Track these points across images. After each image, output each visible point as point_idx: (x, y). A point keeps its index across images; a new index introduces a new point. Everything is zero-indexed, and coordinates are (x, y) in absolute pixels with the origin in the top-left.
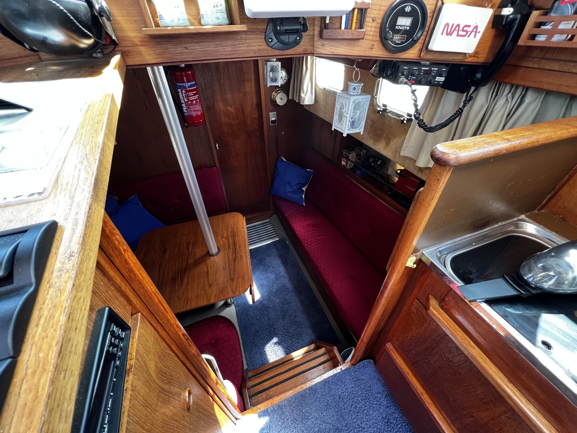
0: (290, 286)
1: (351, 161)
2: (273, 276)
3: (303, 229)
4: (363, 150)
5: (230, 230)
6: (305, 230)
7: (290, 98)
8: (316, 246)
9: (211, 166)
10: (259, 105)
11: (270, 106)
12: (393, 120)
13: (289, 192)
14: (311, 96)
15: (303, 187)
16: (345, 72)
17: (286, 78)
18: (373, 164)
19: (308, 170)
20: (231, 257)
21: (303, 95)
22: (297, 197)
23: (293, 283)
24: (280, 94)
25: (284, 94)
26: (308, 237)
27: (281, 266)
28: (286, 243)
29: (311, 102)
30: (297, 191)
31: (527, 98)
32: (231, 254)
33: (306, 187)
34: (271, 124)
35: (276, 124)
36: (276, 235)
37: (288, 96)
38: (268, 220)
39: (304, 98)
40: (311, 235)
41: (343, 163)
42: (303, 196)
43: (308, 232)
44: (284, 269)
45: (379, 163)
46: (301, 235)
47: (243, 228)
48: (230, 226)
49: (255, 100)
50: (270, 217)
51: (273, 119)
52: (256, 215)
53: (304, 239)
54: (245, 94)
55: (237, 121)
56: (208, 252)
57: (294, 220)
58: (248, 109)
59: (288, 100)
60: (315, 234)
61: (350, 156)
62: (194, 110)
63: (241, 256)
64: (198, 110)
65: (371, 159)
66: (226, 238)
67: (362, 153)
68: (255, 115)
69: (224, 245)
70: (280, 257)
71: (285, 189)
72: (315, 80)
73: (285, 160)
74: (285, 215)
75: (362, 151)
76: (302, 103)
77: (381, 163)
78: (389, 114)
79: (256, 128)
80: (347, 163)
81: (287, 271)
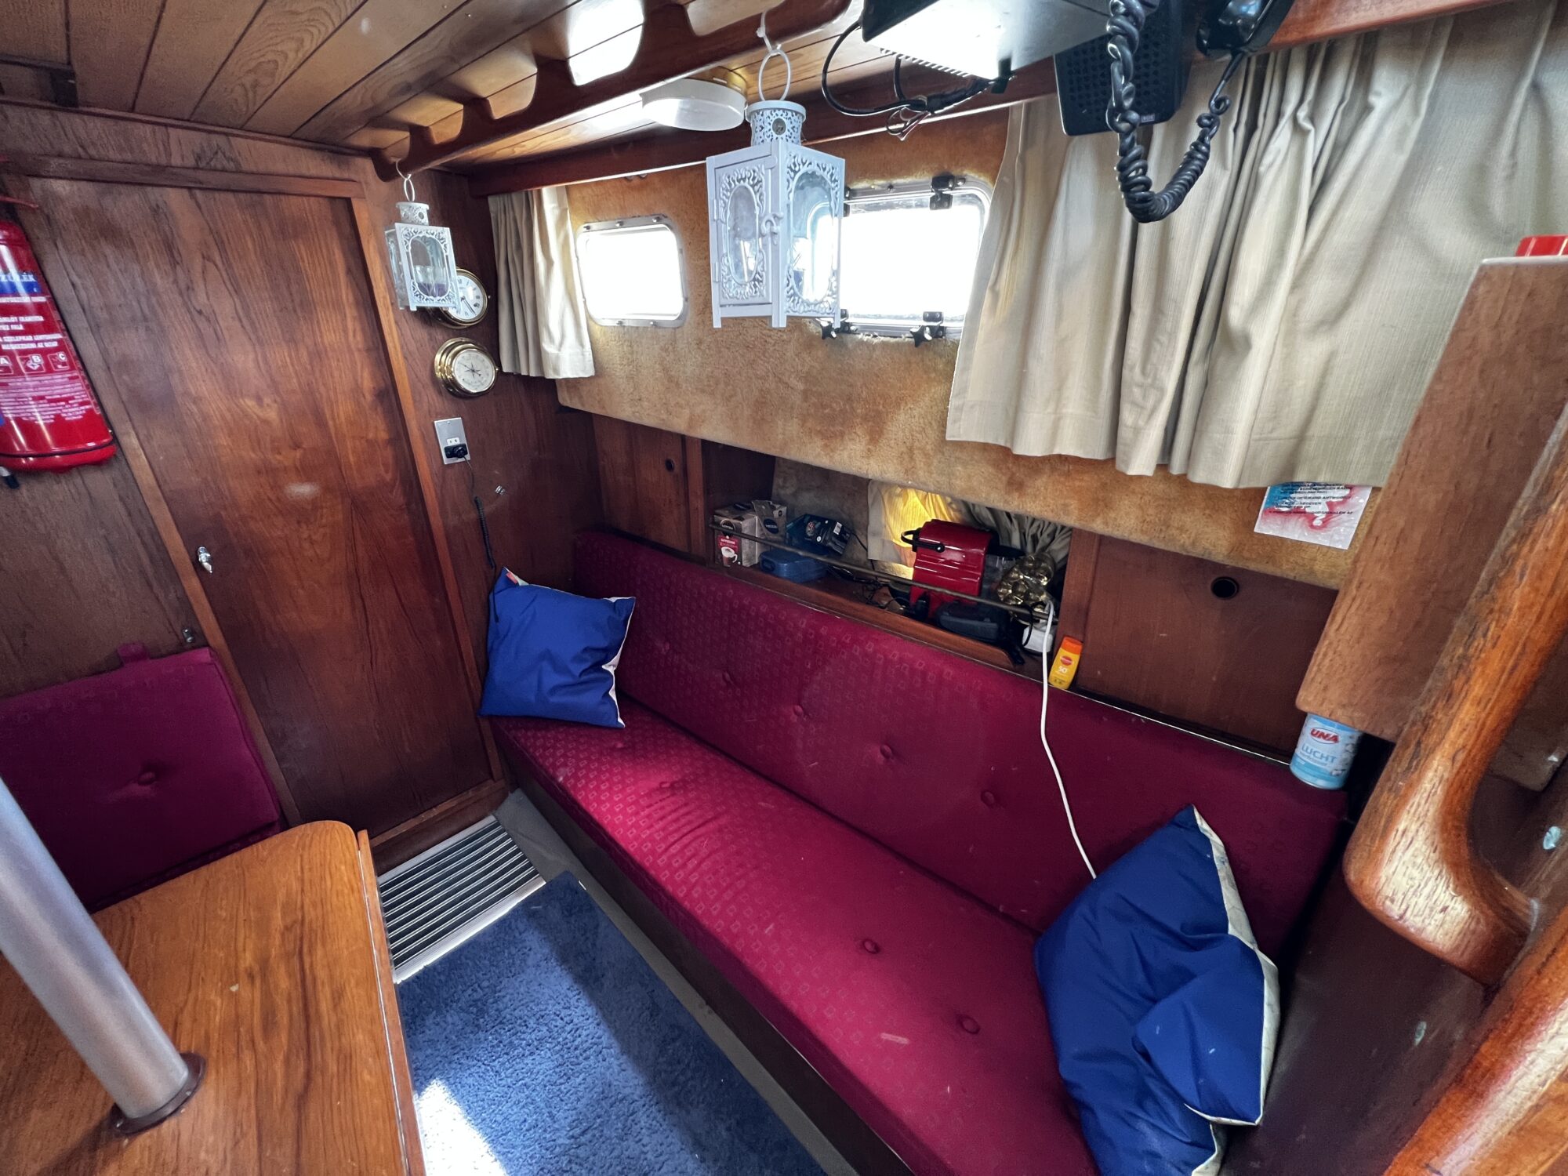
0: (629, 1081)
1: (752, 538)
2: (543, 1064)
3: (637, 813)
4: (777, 506)
5: (278, 921)
6: (649, 816)
7: (507, 368)
8: (704, 866)
9: (181, 648)
10: (388, 395)
11: (431, 398)
12: (878, 352)
13: (554, 690)
14: (579, 350)
15: (606, 660)
16: (681, 251)
17: (481, 302)
18: (819, 539)
19: (613, 600)
20: (280, 1083)
21: (548, 347)
22: (588, 699)
23: (638, 1059)
24: (463, 354)
25: (482, 357)
26: (664, 839)
27: (573, 1001)
28: (576, 891)
29: (584, 371)
30: (584, 678)
31: (1378, 94)
32: (279, 1068)
33: (616, 659)
34: (446, 461)
35: (468, 457)
36: (530, 870)
37: (497, 362)
38: (490, 820)
39: (558, 357)
40: (675, 826)
41: (727, 553)
42: (613, 694)
43: (662, 819)
44: (590, 1011)
45: (837, 531)
46: (636, 838)
47: (356, 890)
48: (281, 897)
49: (366, 375)
50: (494, 806)
51: (453, 442)
52: (435, 812)
53: (653, 852)
54: (318, 355)
55: (298, 454)
56: (116, 1112)
57: (597, 788)
58: (342, 411)
59: (500, 374)
60: (689, 817)
61: (745, 525)
62: (35, 399)
63: (346, 1058)
64: (66, 400)
65: (811, 525)
66: (251, 977)
67: (776, 513)
68: (379, 429)
69: (236, 1021)
70: (563, 960)
71: (540, 682)
72: (585, 302)
73: (521, 582)
74: (554, 778)
75: (773, 508)
76: (550, 375)
77: (842, 530)
78: (860, 336)
79: (388, 477)
80: (738, 551)
81: (607, 1012)
